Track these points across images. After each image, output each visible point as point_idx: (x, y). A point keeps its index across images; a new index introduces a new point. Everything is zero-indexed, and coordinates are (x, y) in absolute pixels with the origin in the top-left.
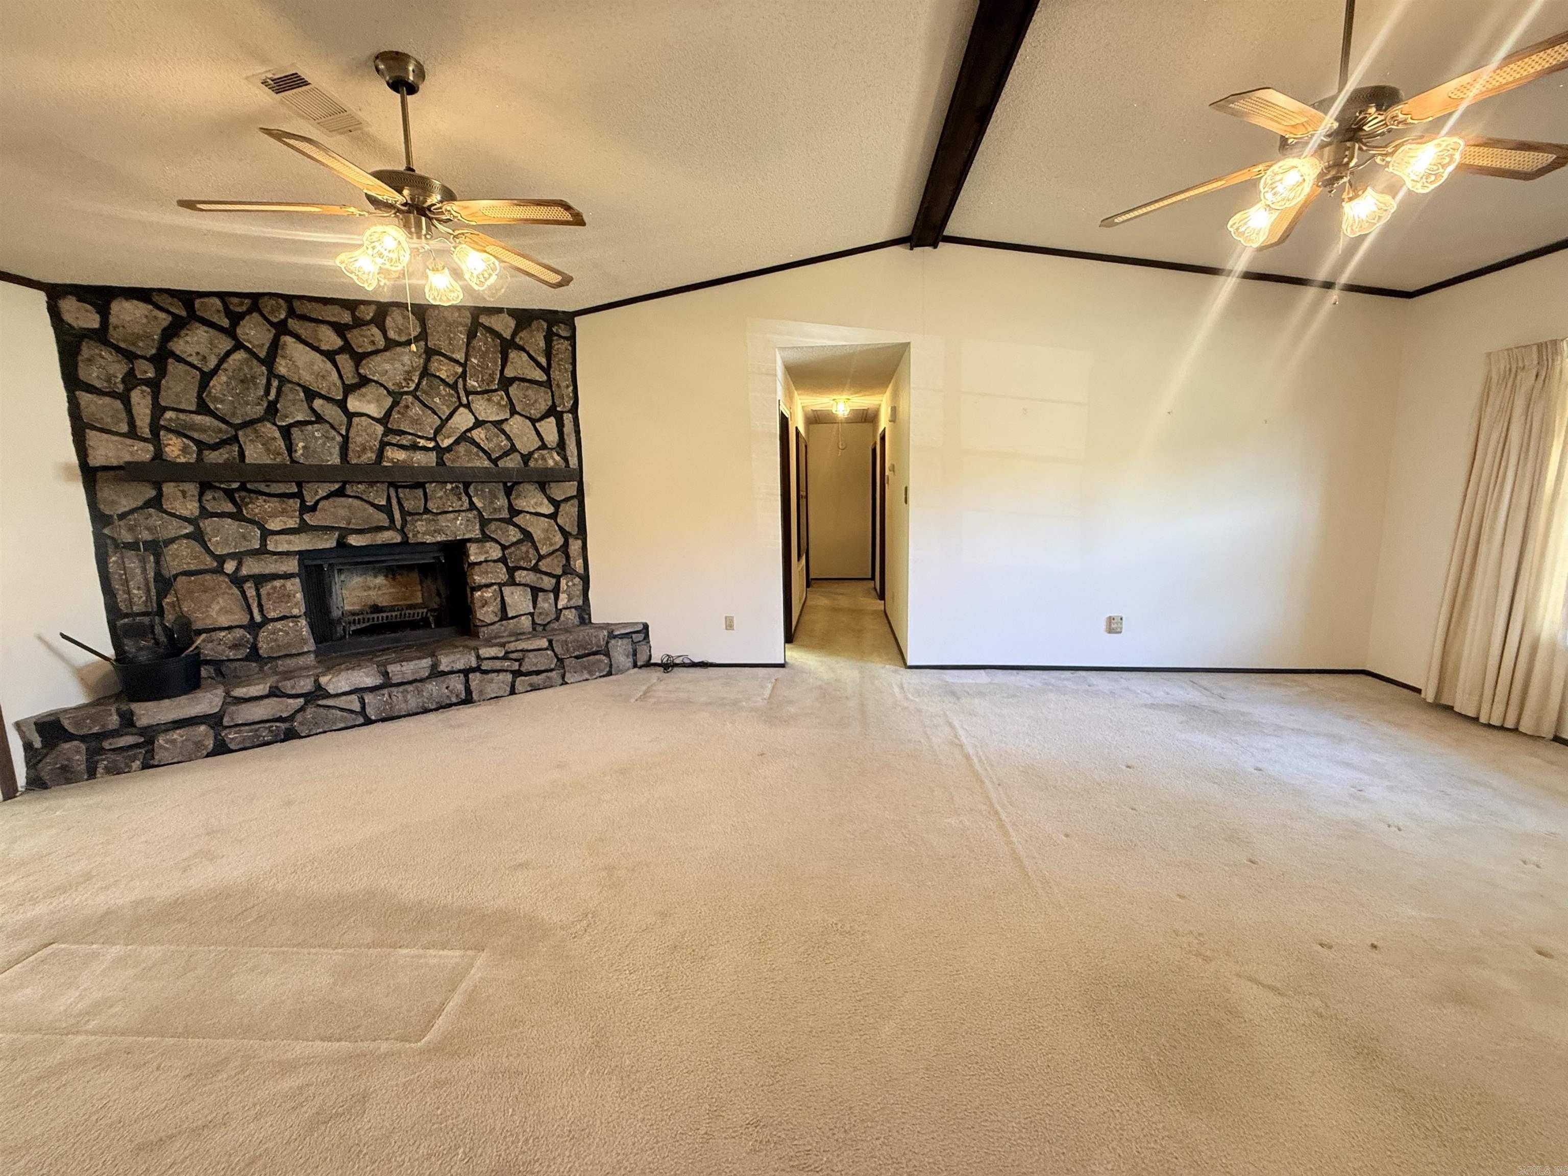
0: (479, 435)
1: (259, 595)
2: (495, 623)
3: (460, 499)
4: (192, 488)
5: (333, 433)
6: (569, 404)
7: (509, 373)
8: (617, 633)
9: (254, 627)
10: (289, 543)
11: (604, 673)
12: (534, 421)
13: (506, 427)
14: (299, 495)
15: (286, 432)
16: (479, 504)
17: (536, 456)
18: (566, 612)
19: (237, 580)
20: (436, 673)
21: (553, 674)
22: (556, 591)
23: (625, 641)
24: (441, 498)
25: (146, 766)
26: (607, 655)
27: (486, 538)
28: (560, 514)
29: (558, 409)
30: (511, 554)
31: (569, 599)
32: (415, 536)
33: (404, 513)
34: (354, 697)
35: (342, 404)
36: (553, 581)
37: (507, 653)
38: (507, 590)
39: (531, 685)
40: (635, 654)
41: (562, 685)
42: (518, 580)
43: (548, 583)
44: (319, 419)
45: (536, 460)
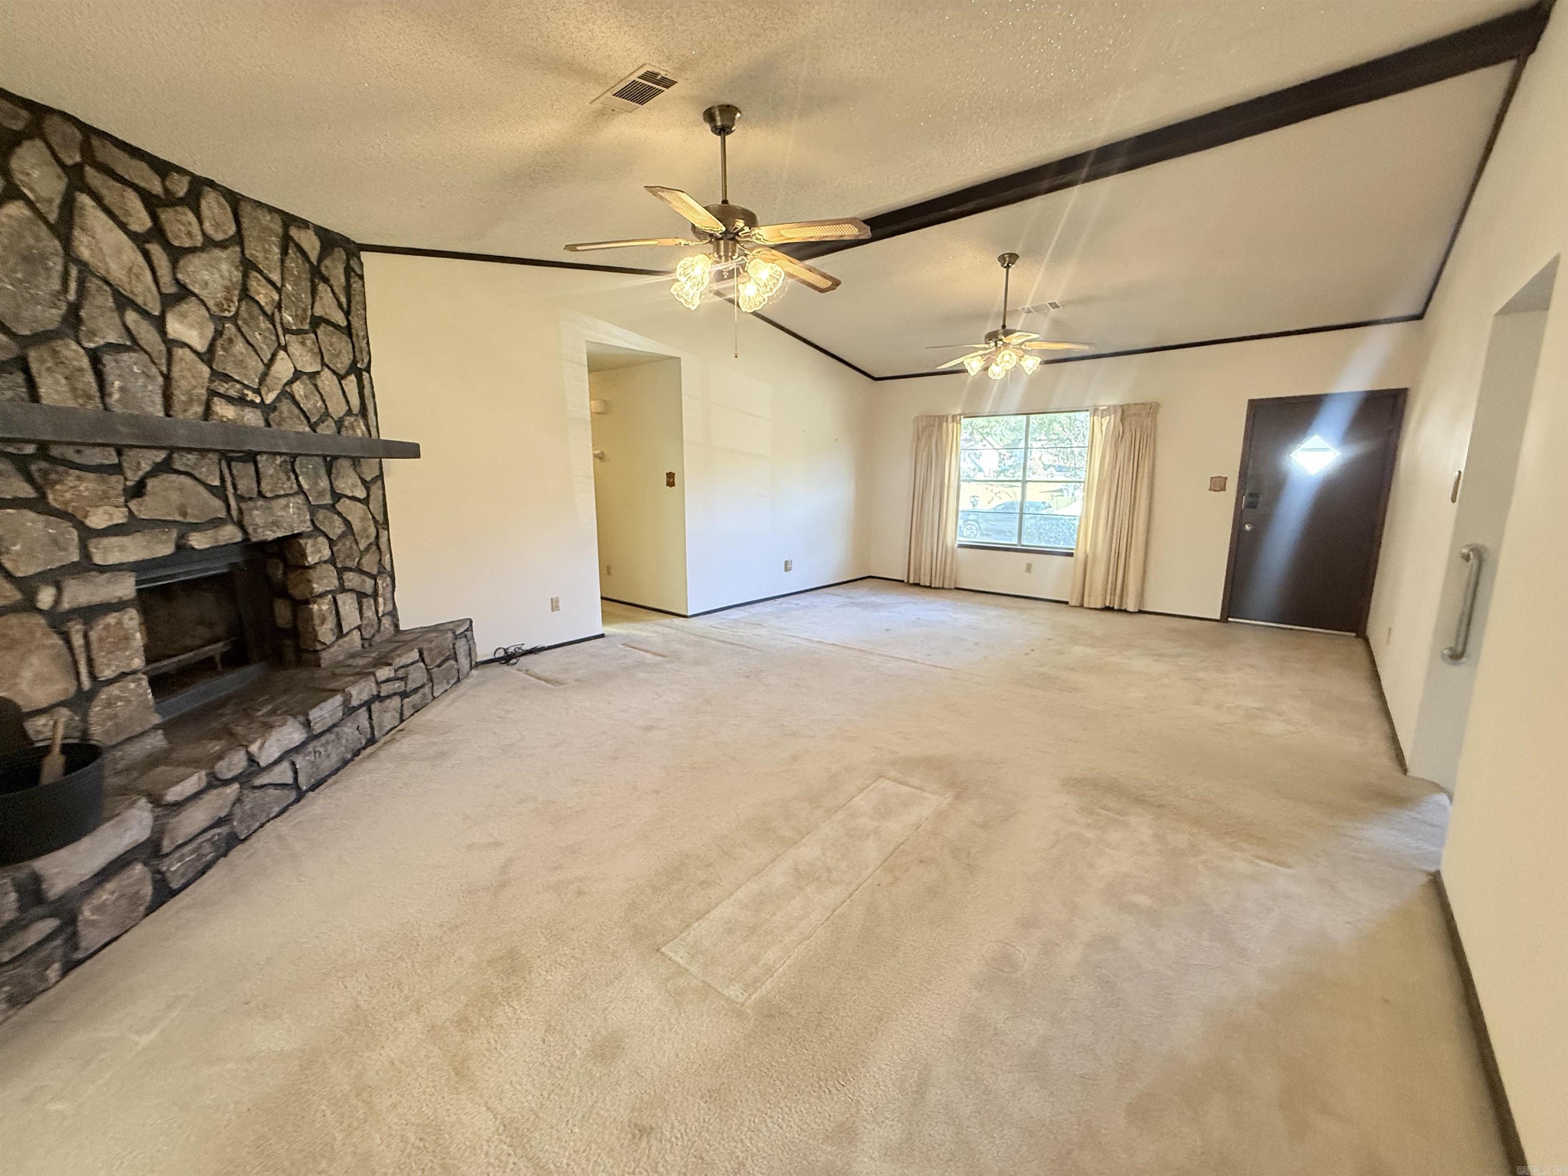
0: (298, 390)
1: (88, 642)
2: (333, 643)
3: (289, 478)
5: (153, 368)
6: (366, 361)
7: (318, 312)
8: (457, 632)
9: (82, 701)
10: (122, 549)
11: (455, 680)
12: (340, 378)
13: (319, 383)
14: (120, 469)
15: (95, 357)
16: (305, 486)
17: (346, 423)
18: (384, 620)
19: (57, 621)
20: (348, 711)
22: (375, 595)
23: (464, 641)
24: (272, 476)
26: (455, 658)
27: (316, 531)
28: (371, 498)
29: (359, 365)
30: (338, 551)
31: (384, 604)
32: (255, 530)
33: (240, 498)
35: (160, 324)
36: (372, 583)
37: (395, 672)
38: (340, 598)
40: (470, 654)
41: (433, 699)
42: (348, 584)
43: (369, 585)
44: (135, 345)
45: (346, 428)
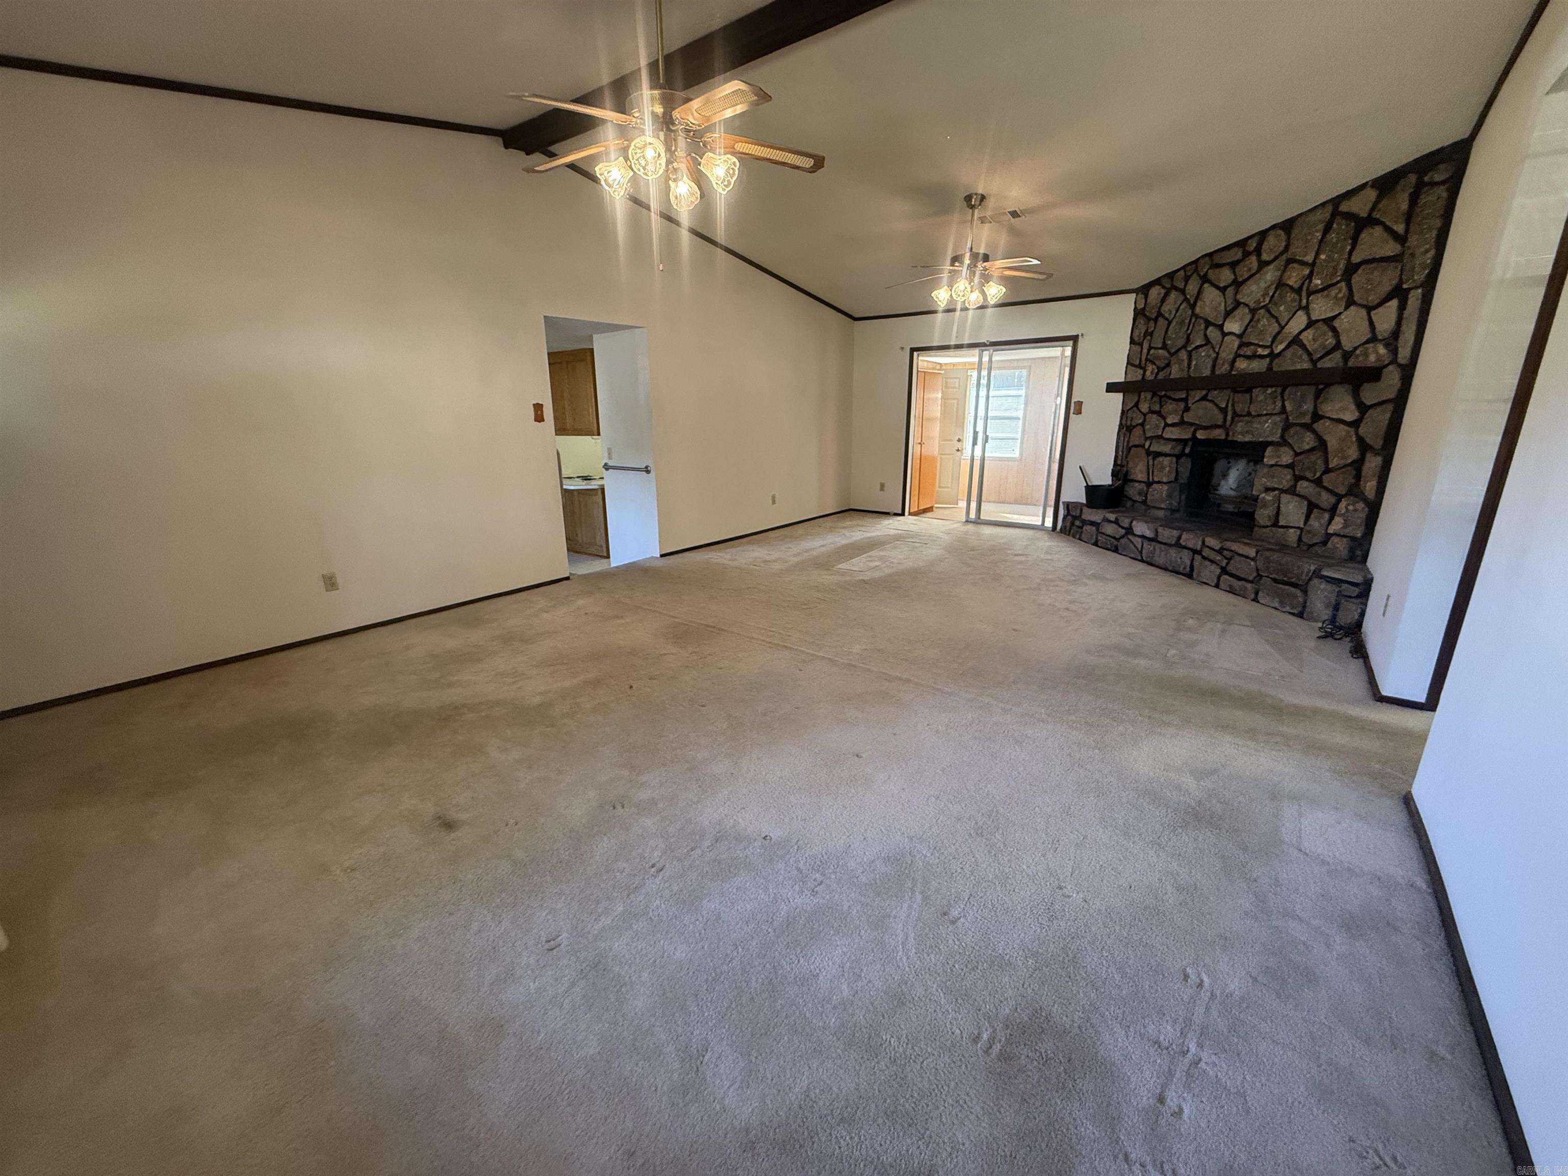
0: (1307, 337)
1: (1153, 465)
2: (1267, 527)
3: (1275, 402)
4: (1149, 395)
5: (1211, 351)
6: (1420, 276)
7: (1357, 257)
10: (1172, 432)
12: (1370, 309)
13: (1336, 323)
14: (1185, 400)
16: (1289, 407)
17: (1358, 352)
18: (1335, 540)
19: (1148, 453)
20: (1178, 545)
21: (1249, 586)
25: (1079, 539)
26: (1305, 592)
27: (1283, 442)
28: (1365, 421)
29: (1407, 286)
30: (1299, 461)
31: (1346, 526)
32: (1233, 434)
33: (1234, 414)
34: (1140, 540)
35: (1221, 327)
38: (1285, 498)
39: (1230, 586)
41: (1253, 600)
42: (1299, 489)
43: (1326, 500)
45: (1358, 356)
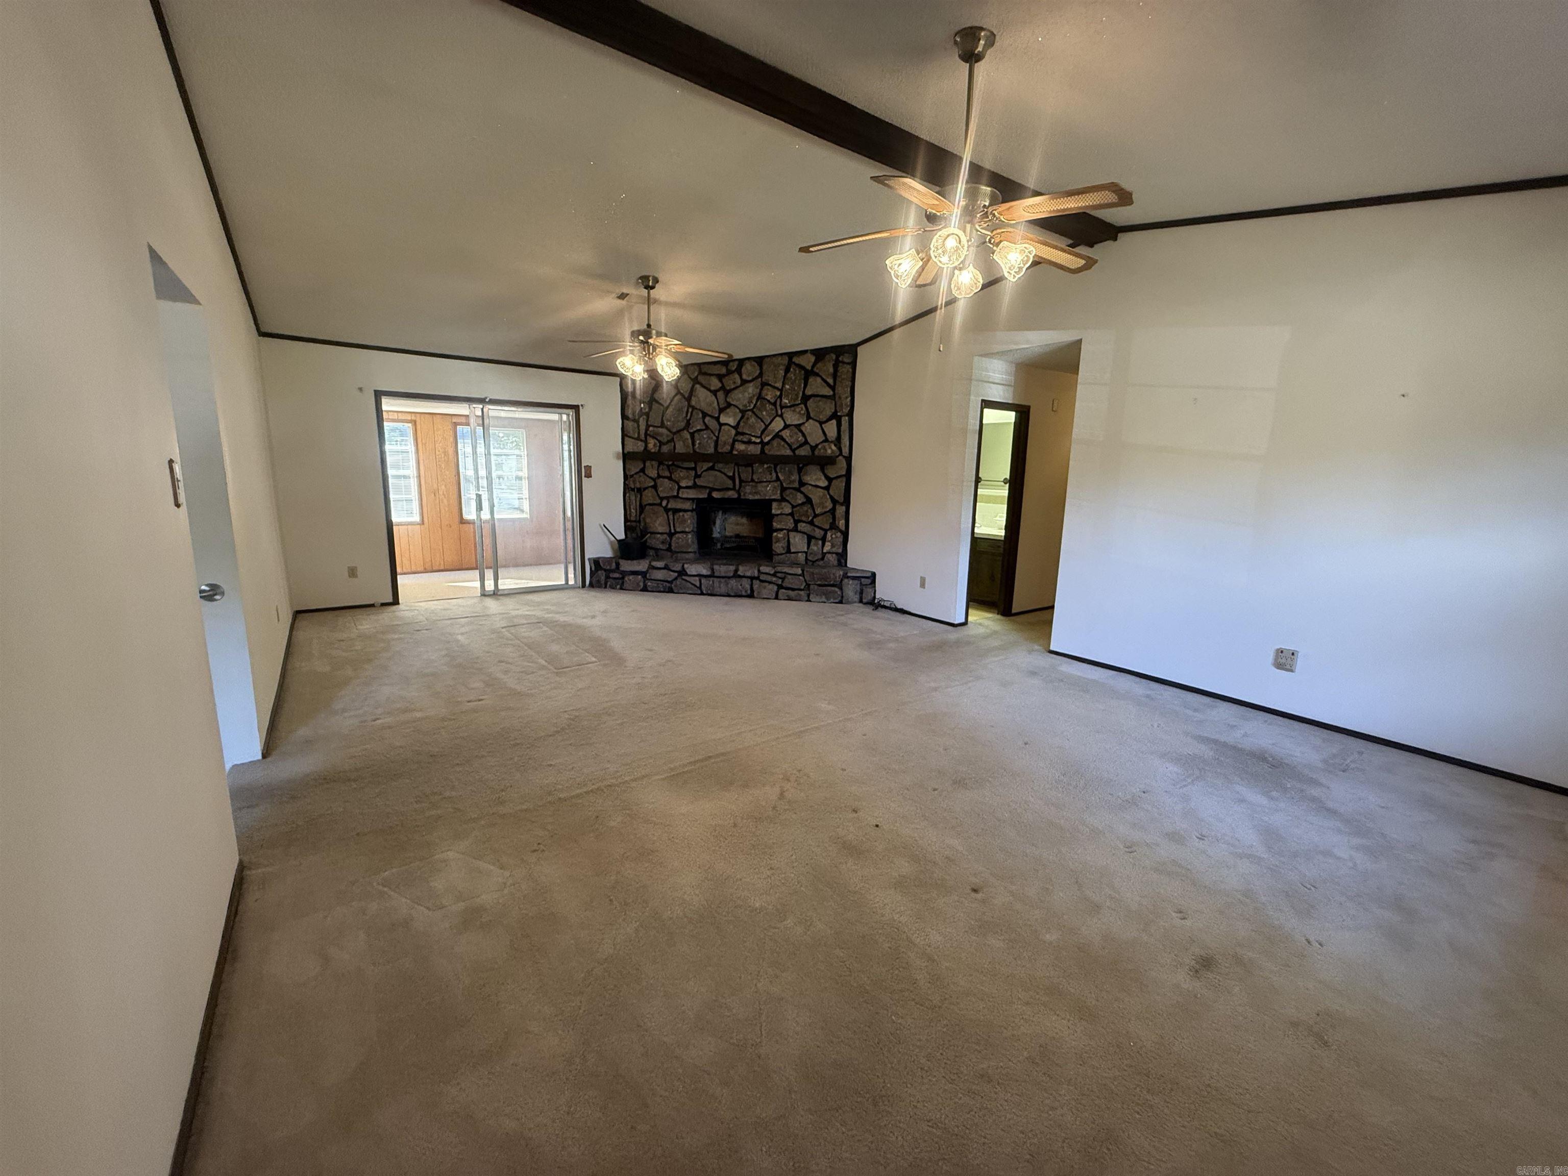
0: (786, 434)
1: (674, 519)
2: (784, 554)
3: (771, 474)
4: (655, 463)
5: (712, 435)
6: (846, 410)
7: (809, 392)
8: (849, 574)
9: (671, 535)
10: (688, 493)
11: (837, 601)
12: (821, 423)
13: (803, 428)
14: (695, 469)
15: (692, 435)
16: (782, 478)
17: (820, 447)
18: (829, 556)
19: (667, 510)
20: (736, 576)
21: (802, 593)
22: (824, 540)
23: (856, 582)
24: (761, 473)
25: (621, 589)
26: (841, 589)
27: (783, 499)
28: (832, 487)
29: (839, 414)
30: (796, 511)
31: (833, 546)
32: (744, 495)
33: (741, 481)
34: (697, 578)
35: (718, 419)
36: (822, 533)
37: (776, 572)
38: (792, 534)
39: (788, 596)
40: (861, 593)
41: (807, 601)
42: (799, 528)
43: (818, 533)
44: (707, 428)
45: (820, 450)
